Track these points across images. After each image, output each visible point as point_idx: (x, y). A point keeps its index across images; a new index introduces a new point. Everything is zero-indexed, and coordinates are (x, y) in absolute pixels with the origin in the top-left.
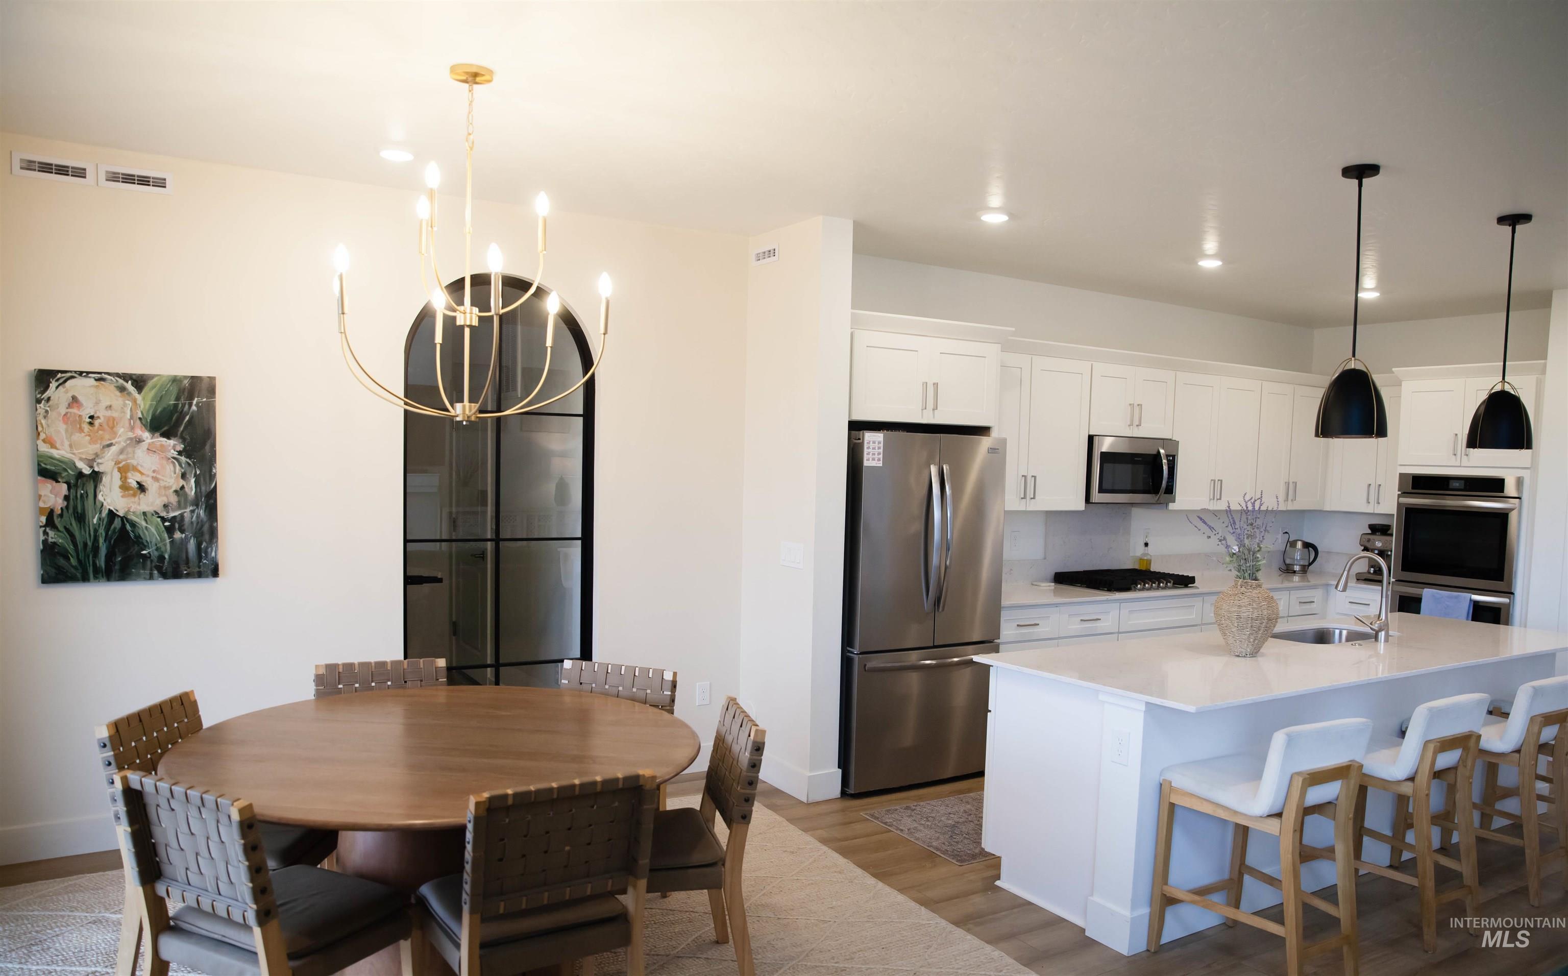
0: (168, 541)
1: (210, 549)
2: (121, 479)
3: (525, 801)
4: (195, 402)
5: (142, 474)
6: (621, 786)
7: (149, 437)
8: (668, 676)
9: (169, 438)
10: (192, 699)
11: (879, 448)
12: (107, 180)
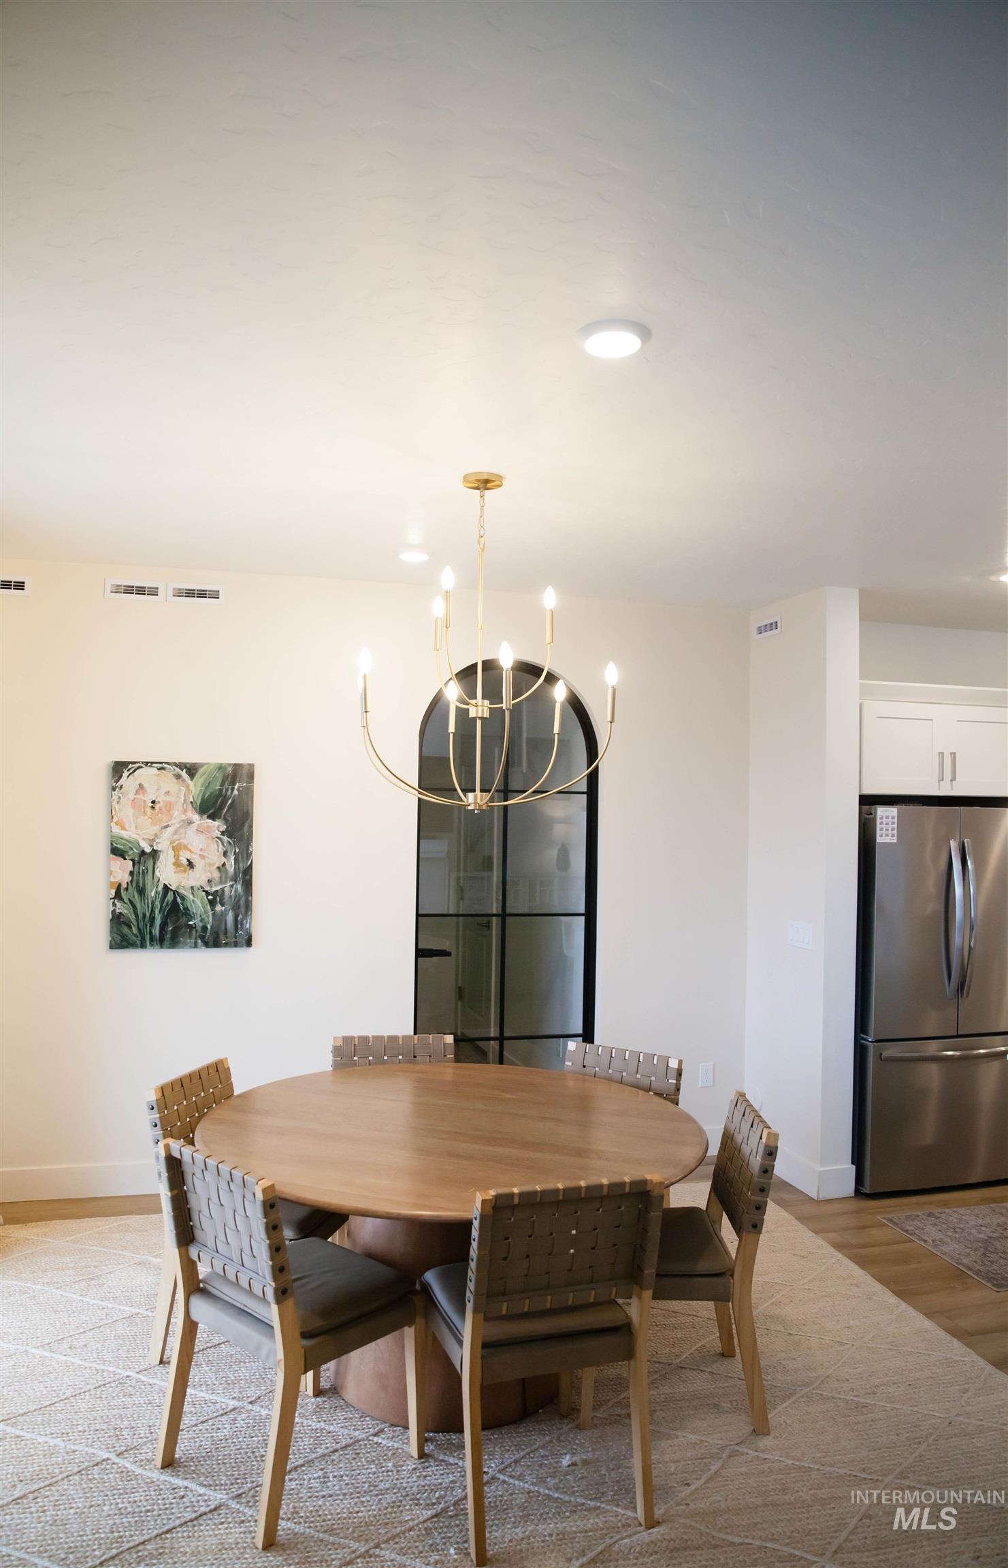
0: (210, 913)
1: (245, 921)
2: (174, 856)
3: (531, 1202)
4: (236, 787)
5: (191, 852)
6: (627, 1190)
7: (198, 819)
8: (674, 1064)
9: (214, 820)
10: (226, 1067)
11: (893, 823)
12: (174, 596)
